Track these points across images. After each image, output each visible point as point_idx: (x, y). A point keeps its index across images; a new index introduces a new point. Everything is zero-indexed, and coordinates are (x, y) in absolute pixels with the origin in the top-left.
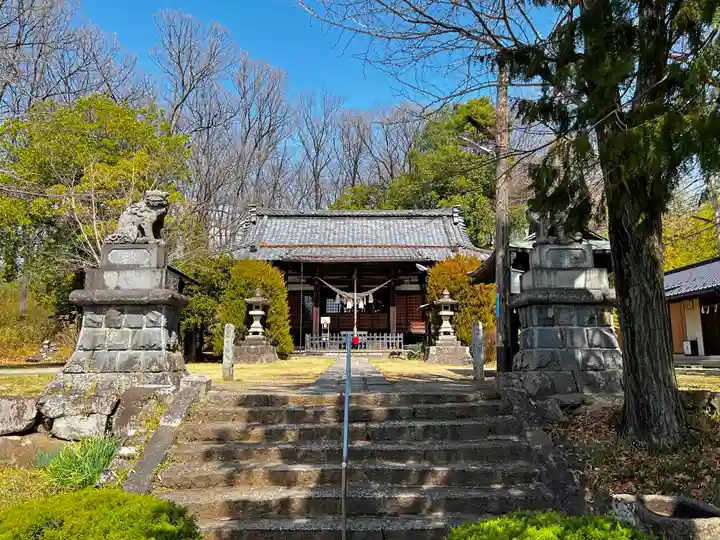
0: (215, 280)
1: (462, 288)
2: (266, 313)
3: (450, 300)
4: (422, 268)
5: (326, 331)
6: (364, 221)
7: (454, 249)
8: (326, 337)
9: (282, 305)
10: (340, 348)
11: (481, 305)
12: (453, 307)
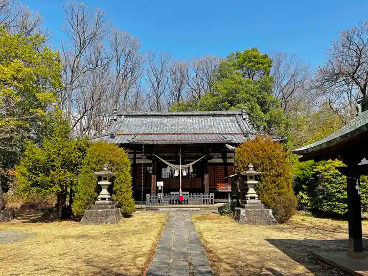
0: (73, 158)
1: (263, 163)
2: (113, 183)
3: (255, 172)
4: (230, 147)
5: (160, 191)
6: (185, 119)
7: (246, 135)
8: (160, 195)
9: (127, 176)
10: (170, 203)
11: (279, 175)
12: (257, 178)
